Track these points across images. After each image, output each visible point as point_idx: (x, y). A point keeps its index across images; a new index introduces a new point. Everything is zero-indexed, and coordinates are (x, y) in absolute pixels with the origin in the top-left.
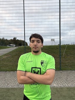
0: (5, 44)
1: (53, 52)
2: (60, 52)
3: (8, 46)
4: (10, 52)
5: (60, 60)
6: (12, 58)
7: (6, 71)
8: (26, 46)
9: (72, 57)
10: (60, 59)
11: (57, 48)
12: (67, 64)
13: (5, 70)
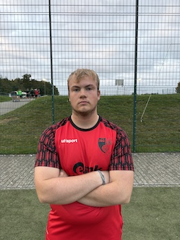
0: (3, 90)
1: (118, 111)
2: (135, 111)
3: (10, 96)
4: (17, 110)
5: (134, 129)
6: (21, 124)
7: (9, 154)
8: (55, 96)
9: (162, 122)
10: (134, 126)
11: (129, 103)
12: (150, 139)
13: (6, 152)
